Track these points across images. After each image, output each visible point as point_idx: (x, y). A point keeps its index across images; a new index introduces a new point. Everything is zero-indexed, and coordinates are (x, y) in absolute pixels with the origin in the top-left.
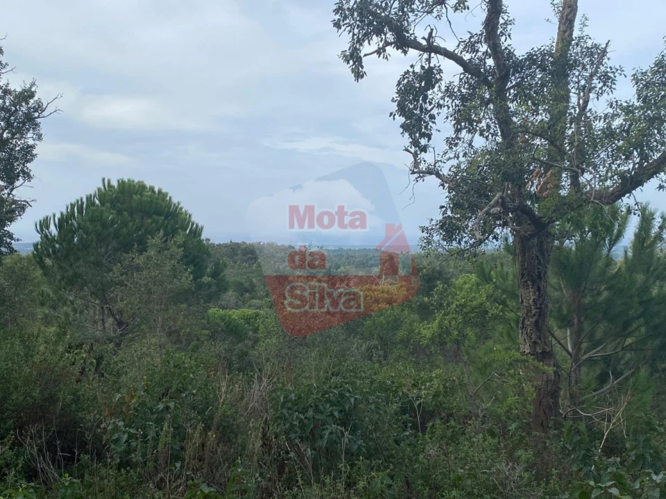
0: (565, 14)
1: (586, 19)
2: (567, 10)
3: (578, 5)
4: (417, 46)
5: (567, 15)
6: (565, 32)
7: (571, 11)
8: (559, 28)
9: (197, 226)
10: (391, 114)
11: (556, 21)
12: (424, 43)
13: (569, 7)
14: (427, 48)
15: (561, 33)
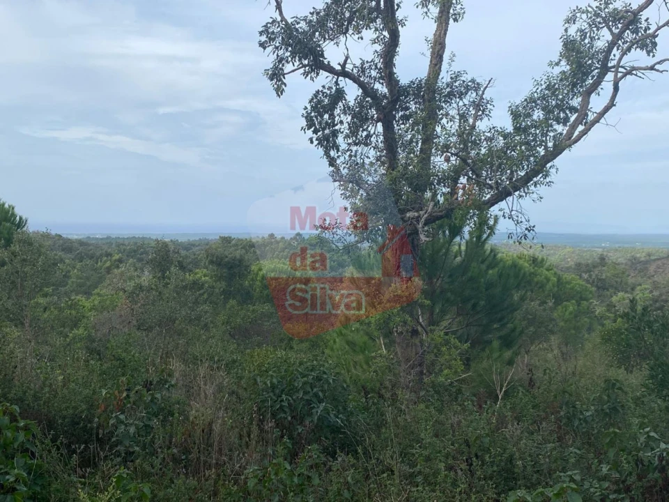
0: (437, 50)
1: (454, 55)
2: (438, 48)
3: (446, 42)
4: (330, 69)
5: (438, 51)
6: (436, 65)
7: (442, 47)
8: (431, 61)
9: (21, 218)
10: (302, 128)
11: (428, 53)
12: (339, 68)
13: (440, 44)
14: (340, 73)
15: (433, 66)
